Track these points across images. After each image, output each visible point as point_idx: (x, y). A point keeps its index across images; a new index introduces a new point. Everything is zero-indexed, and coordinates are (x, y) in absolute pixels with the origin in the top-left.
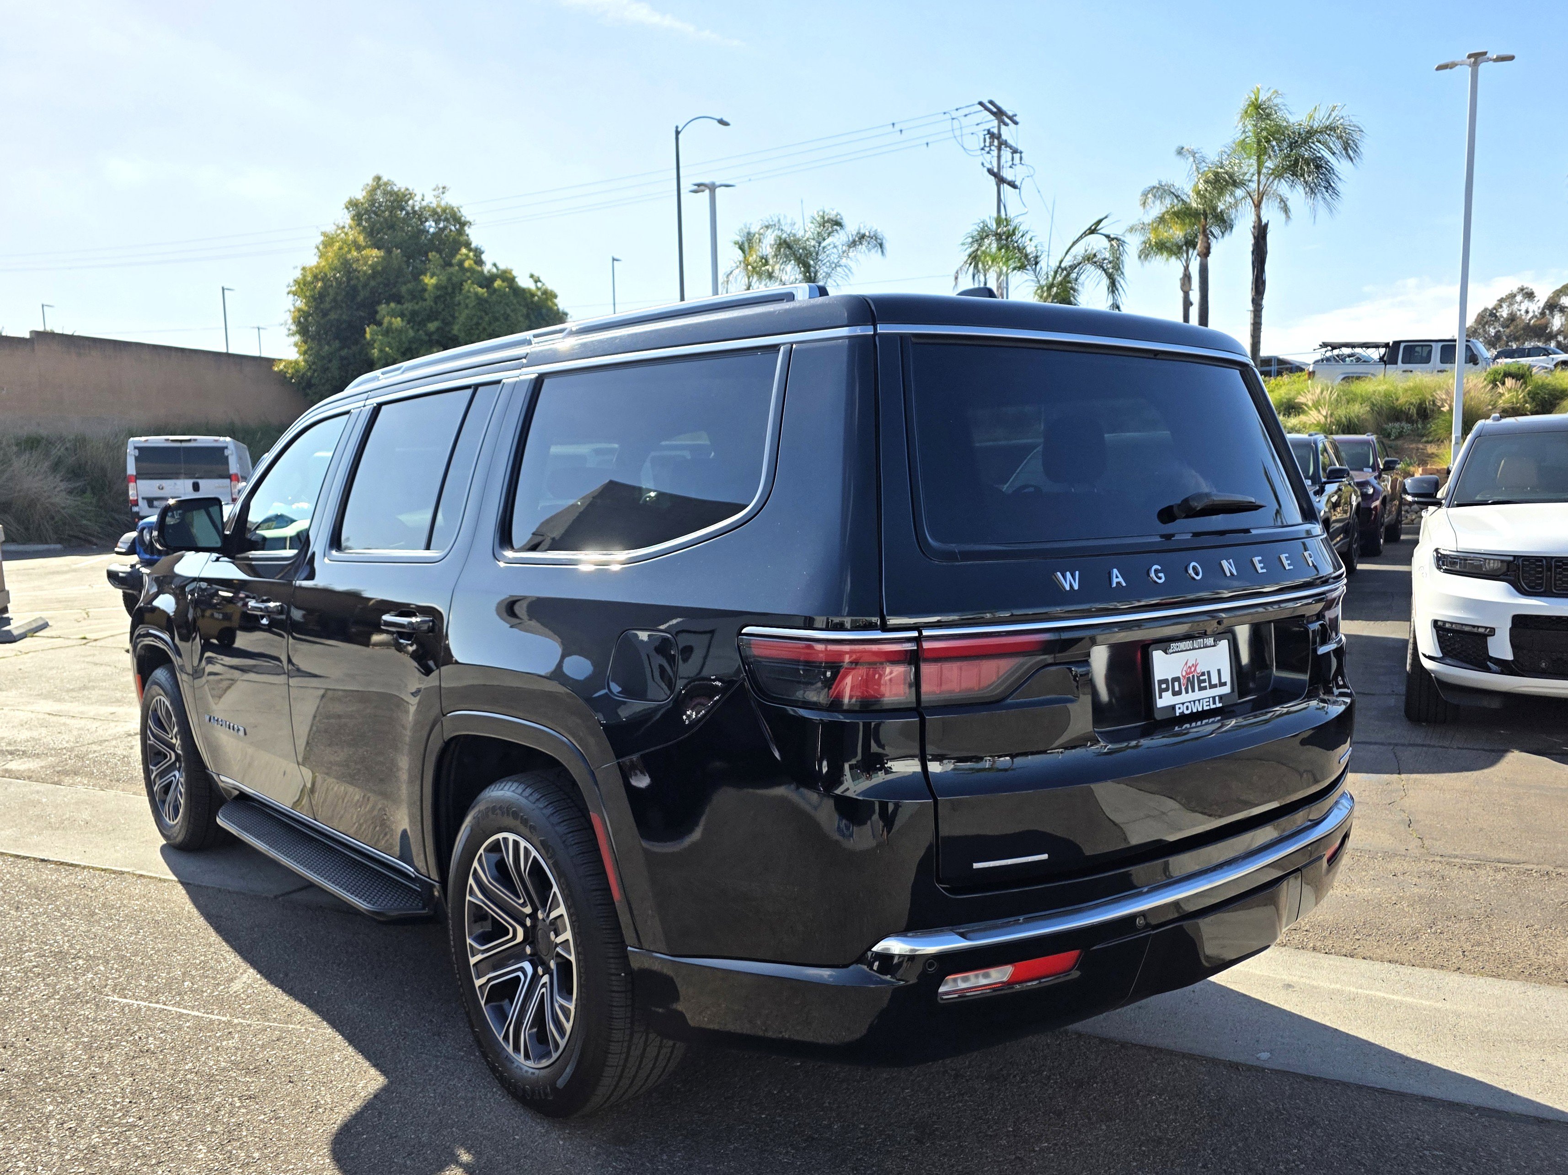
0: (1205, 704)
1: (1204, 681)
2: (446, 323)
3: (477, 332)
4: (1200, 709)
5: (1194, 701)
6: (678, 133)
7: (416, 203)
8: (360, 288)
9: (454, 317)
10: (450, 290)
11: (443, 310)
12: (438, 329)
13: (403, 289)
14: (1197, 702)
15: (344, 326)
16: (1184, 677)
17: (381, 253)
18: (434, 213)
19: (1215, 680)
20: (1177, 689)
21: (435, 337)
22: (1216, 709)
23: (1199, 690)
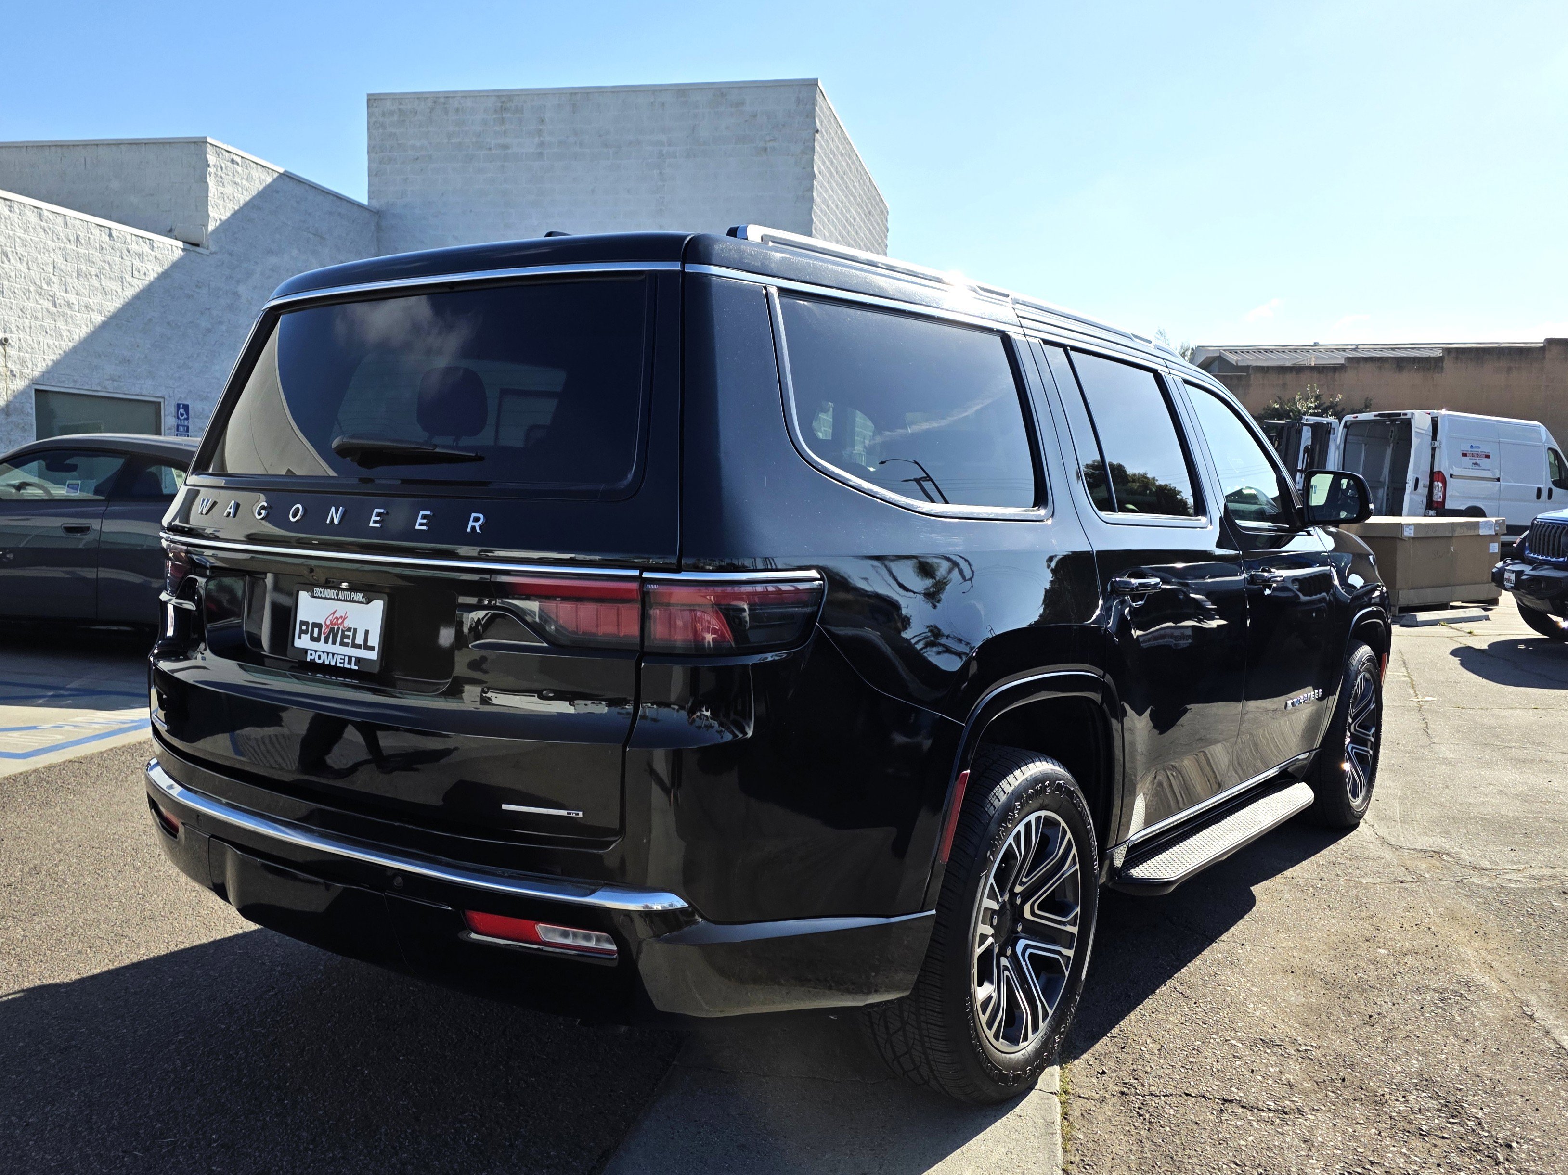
0: (339, 661)
1: (348, 637)
4: (333, 664)
5: (328, 653)
14: (330, 655)
16: (327, 626)
19: (360, 640)
20: (316, 634)
22: (351, 669)
23: (340, 645)
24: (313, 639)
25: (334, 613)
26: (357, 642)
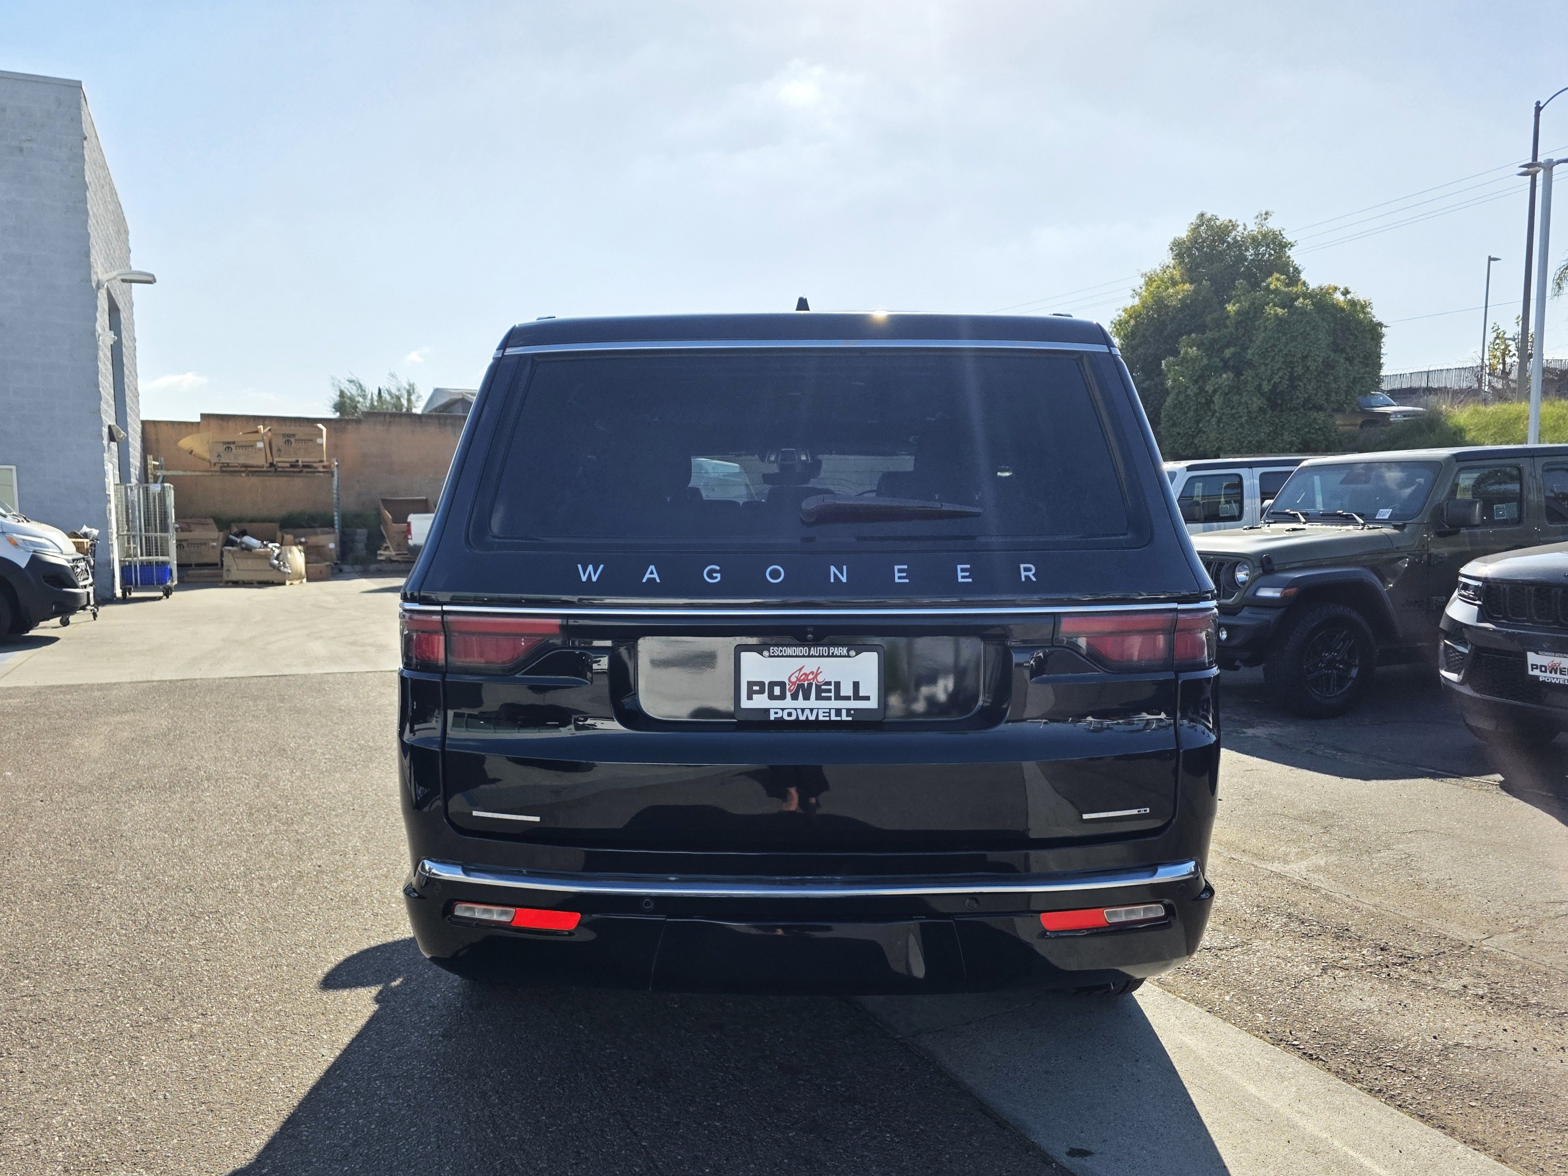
0: (821, 715)
1: (827, 691)
2: (1245, 348)
3: (1273, 354)
4: (812, 718)
5: (804, 709)
6: (1538, 109)
7: (1238, 233)
8: (1168, 322)
9: (1251, 341)
10: (1251, 315)
11: (1244, 335)
12: (1234, 355)
13: (1208, 319)
14: (806, 711)
15: (1150, 359)
17: (1192, 287)
18: (1254, 239)
19: (846, 692)
20: (776, 693)
21: (1231, 363)
22: (841, 721)
23: (817, 699)
24: (772, 697)
25: (800, 670)
26: (843, 693)
